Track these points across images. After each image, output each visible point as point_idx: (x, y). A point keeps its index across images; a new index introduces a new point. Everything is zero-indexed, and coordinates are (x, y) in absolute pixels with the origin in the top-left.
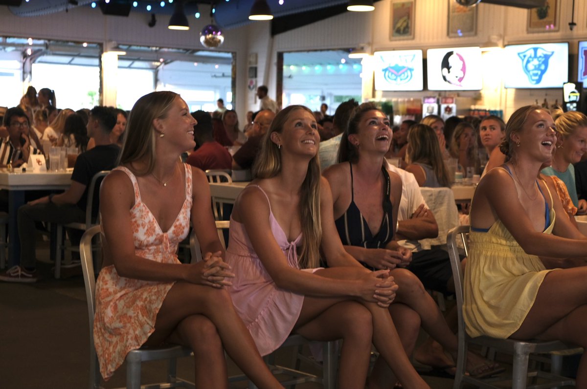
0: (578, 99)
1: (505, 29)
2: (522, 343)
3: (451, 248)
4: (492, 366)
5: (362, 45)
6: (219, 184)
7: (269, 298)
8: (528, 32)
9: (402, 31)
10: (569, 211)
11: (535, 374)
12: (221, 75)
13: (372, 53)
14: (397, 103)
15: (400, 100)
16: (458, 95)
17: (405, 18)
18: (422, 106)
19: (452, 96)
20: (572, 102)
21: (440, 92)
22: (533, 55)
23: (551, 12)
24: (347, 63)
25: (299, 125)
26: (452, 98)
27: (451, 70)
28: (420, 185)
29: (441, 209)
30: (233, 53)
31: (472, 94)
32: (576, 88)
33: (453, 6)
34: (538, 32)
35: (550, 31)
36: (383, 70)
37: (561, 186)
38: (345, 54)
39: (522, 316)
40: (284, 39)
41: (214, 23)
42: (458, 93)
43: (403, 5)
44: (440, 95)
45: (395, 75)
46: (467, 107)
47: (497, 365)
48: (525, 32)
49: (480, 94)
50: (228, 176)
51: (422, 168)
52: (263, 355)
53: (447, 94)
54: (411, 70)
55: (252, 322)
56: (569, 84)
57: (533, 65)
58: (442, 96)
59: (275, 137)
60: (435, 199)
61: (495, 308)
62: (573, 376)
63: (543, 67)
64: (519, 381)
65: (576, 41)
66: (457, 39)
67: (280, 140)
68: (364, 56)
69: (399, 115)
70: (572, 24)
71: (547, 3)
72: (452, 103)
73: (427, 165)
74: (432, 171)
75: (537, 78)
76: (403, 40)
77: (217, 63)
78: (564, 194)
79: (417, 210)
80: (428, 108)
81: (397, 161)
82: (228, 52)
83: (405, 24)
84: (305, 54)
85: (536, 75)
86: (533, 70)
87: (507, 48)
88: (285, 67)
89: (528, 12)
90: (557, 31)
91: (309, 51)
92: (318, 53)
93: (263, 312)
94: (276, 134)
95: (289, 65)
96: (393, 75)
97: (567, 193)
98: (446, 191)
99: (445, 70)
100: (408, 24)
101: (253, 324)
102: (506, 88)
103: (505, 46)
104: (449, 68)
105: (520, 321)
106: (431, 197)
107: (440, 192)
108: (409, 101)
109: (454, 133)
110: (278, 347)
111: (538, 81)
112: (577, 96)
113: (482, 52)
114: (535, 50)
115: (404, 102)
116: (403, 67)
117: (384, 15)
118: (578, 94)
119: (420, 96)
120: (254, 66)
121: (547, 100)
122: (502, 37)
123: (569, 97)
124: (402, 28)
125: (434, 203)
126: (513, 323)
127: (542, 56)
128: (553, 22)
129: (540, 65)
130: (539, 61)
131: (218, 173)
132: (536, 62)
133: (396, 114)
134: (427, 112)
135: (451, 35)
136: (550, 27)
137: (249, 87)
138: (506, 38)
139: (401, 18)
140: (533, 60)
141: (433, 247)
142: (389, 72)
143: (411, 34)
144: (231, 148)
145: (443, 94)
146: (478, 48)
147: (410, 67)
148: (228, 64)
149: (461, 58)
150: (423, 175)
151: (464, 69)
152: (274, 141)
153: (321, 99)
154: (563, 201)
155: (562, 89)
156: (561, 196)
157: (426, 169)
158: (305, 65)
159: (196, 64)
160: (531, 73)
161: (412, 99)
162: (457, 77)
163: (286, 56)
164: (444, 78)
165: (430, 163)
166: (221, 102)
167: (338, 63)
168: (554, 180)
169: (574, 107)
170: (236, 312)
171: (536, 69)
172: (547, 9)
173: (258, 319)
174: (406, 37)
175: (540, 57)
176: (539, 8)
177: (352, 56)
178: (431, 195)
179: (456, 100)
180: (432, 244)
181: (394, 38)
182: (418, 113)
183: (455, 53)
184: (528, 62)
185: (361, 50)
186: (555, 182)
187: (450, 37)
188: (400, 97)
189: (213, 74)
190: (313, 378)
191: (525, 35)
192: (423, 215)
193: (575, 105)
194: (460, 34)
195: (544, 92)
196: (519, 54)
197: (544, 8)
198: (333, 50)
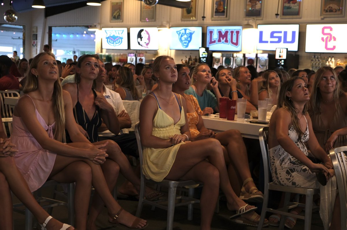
0: (206, 56)
1: (170, 19)
2: (173, 182)
3: (137, 132)
4: (158, 194)
5: (95, 24)
6: (12, 97)
7: (36, 160)
8: (182, 21)
9: (116, 18)
10: (199, 113)
11: (180, 197)
12: (18, 38)
13: (101, 29)
14: (114, 56)
15: (115, 54)
16: (146, 53)
17: (119, 10)
18: (127, 58)
19: (143, 53)
20: (203, 58)
21: (136, 51)
22: (184, 33)
23: (193, 10)
24: (87, 33)
25: (46, 64)
26: (143, 54)
27: (142, 39)
28: (122, 99)
29: (134, 112)
30: (23, 26)
31: (153, 52)
32: (206, 50)
33: (143, 5)
34: (187, 21)
35: (193, 20)
36: (106, 38)
37: (195, 100)
38: (86, 29)
39: (169, 168)
40: (53, 20)
41: (12, 9)
42: (146, 51)
43: (117, 3)
44: (136, 52)
45: (113, 41)
46: (150, 59)
47: (160, 193)
48: (180, 21)
49: (157, 52)
50: (18, 94)
51: (124, 90)
52: (32, 191)
53: (140, 52)
54: (122, 38)
55: (26, 174)
56: (202, 48)
57: (184, 38)
58: (137, 53)
59: (33, 71)
60: (131, 106)
61: (156, 165)
62: (199, 198)
63: (189, 39)
64: (171, 201)
65: (206, 26)
66: (146, 23)
67: (36, 73)
68: (97, 30)
69: (115, 62)
70: (204, 17)
71: (191, 6)
72: (143, 56)
73: (126, 88)
74: (130, 92)
75: (186, 44)
76: (117, 22)
77: (14, 31)
78: (196, 104)
79: (121, 113)
80: (130, 59)
81: (111, 86)
82: (21, 25)
83: (118, 14)
84: (64, 28)
85: (185, 43)
86: (184, 40)
87: (171, 28)
88: (53, 35)
89: (182, 10)
90: (196, 21)
91: (66, 26)
92: (71, 28)
93: (32, 168)
94: (34, 70)
95: (56, 34)
96: (112, 41)
97: (198, 104)
98: (137, 102)
99: (139, 39)
100: (119, 14)
101: (26, 175)
102: (171, 49)
103: (170, 27)
104: (141, 38)
105: (168, 170)
106: (129, 106)
107: (134, 103)
108: (120, 55)
109: (142, 72)
110: (40, 187)
111: (187, 46)
112: (206, 55)
113: (159, 30)
114: (185, 30)
115: (118, 55)
116: (118, 37)
117: (107, 9)
118: (207, 54)
119: (126, 52)
120: (36, 33)
121: (191, 56)
122: (168, 22)
123: (202, 55)
124: (116, 16)
125: (131, 109)
126: (165, 172)
127: (189, 33)
128: (194, 16)
129: (187, 38)
130: (187, 36)
131: (12, 92)
132: (185, 36)
133: (114, 62)
134: (130, 61)
135: (142, 20)
136: (193, 18)
137: (33, 45)
138: (170, 23)
139: (116, 10)
140: (184, 35)
141: (130, 132)
142: (110, 39)
143: (121, 19)
144: (20, 78)
145: (138, 51)
146: (156, 28)
147: (121, 37)
148: (21, 32)
149: (148, 33)
150: (125, 93)
151: (149, 39)
152: (33, 73)
153: (73, 53)
154: (195, 108)
155: (199, 50)
156: (195, 105)
157: (126, 90)
158: (64, 34)
159: (2, 31)
160: (183, 42)
161: (122, 54)
162: (145, 43)
163: (53, 28)
164: (139, 43)
165: (128, 87)
166: (15, 53)
167: (83, 34)
168: (191, 97)
169: (205, 60)
170: (18, 168)
171: (186, 40)
172: (191, 9)
173: (29, 172)
174: (118, 21)
175: (188, 34)
176: (187, 8)
177: (90, 30)
178: (129, 104)
179: (145, 55)
180: (129, 131)
181: (112, 21)
182: (125, 61)
183: (144, 30)
184: (182, 36)
185: (95, 27)
186: (192, 98)
187: (142, 22)
188: (116, 52)
189: (12, 37)
190: (62, 203)
191: (180, 22)
192: (124, 116)
193: (205, 59)
194: (148, 20)
195: (190, 52)
196: (177, 32)
197: (190, 8)
198: (79, 26)
